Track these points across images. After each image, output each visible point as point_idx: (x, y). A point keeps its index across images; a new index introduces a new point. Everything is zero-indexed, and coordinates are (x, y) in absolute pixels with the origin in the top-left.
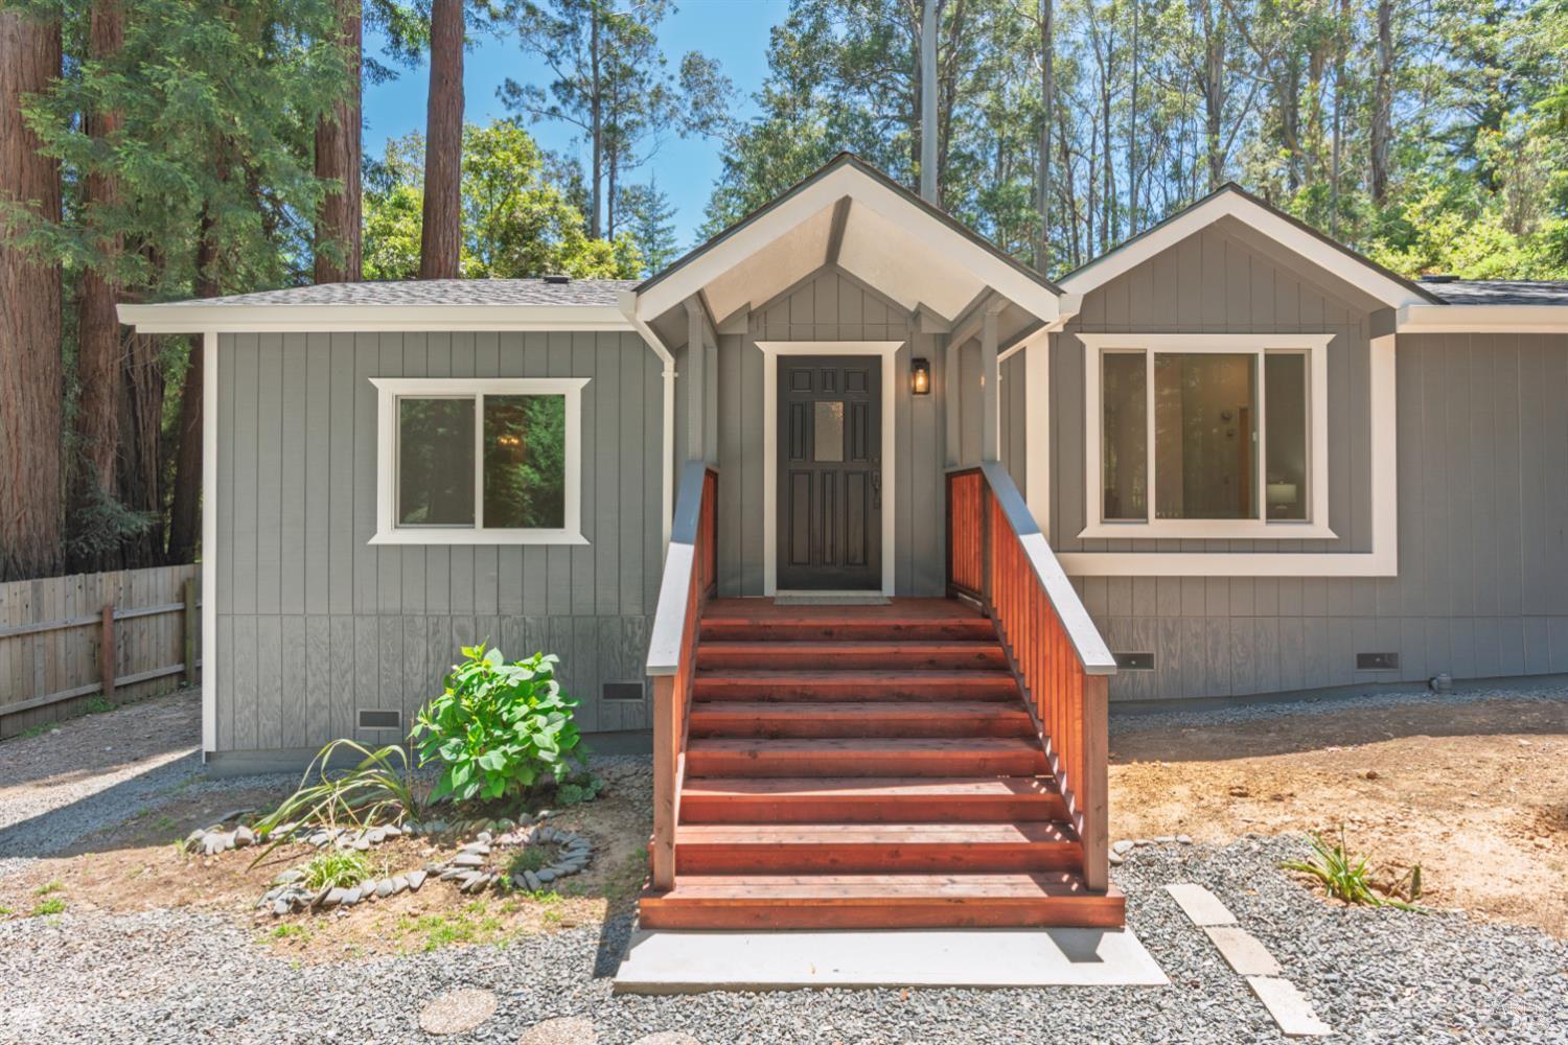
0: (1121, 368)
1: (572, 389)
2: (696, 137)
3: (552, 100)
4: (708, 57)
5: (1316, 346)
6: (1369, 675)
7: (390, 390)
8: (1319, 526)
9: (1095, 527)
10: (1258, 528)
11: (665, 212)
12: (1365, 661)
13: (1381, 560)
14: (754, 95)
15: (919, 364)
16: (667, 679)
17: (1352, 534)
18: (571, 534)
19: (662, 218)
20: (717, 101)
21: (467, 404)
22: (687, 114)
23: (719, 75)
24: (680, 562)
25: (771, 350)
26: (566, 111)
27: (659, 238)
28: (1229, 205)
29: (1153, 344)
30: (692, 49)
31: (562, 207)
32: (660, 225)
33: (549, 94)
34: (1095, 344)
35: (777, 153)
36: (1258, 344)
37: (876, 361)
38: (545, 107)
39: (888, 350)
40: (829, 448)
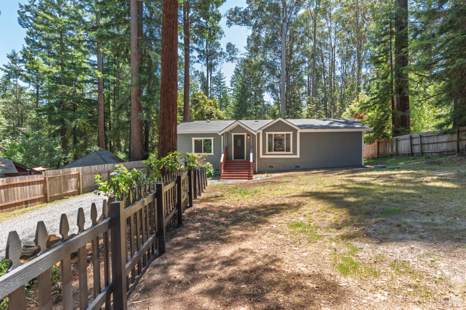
0: (270, 136)
1: (212, 139)
2: (230, 63)
3: (197, 59)
4: (233, 44)
5: (291, 133)
6: (297, 168)
7: (193, 139)
8: (291, 153)
9: (267, 153)
10: (285, 153)
11: (223, 78)
12: (296, 167)
13: (298, 156)
14: (245, 47)
15: (249, 135)
16: (222, 163)
17: (295, 153)
18: (212, 154)
19: (222, 79)
20: (235, 53)
21: (201, 140)
22: (228, 58)
23: (235, 47)
24: (223, 155)
25: (233, 134)
26: (201, 61)
27: (222, 84)
28: (280, 119)
29: (274, 133)
30: (229, 42)
31: (204, 95)
32: (222, 81)
33: (197, 58)
34: (267, 133)
35: (250, 66)
36: (285, 133)
37: (244, 135)
38: (196, 60)
39: (245, 134)
40: (239, 144)
